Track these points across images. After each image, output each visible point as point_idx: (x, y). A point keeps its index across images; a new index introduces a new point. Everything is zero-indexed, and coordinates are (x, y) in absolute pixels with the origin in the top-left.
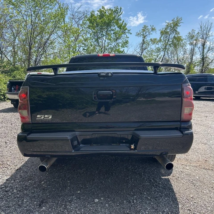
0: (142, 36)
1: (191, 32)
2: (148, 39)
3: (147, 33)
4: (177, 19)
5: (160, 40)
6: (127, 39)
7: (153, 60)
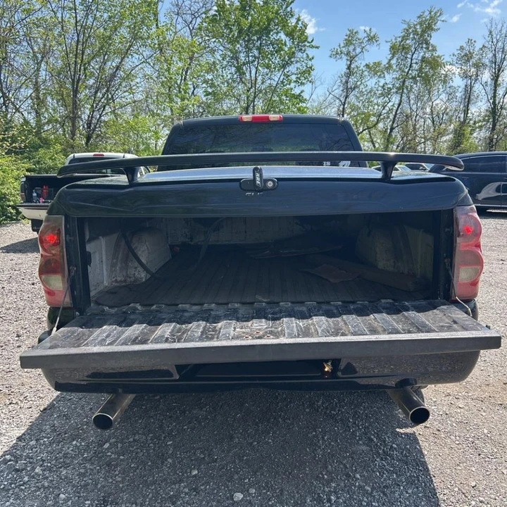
1: (465, 46)
3: (358, 50)
4: (430, 13)
5: (389, 67)
6: (310, 63)
7: (374, 115)
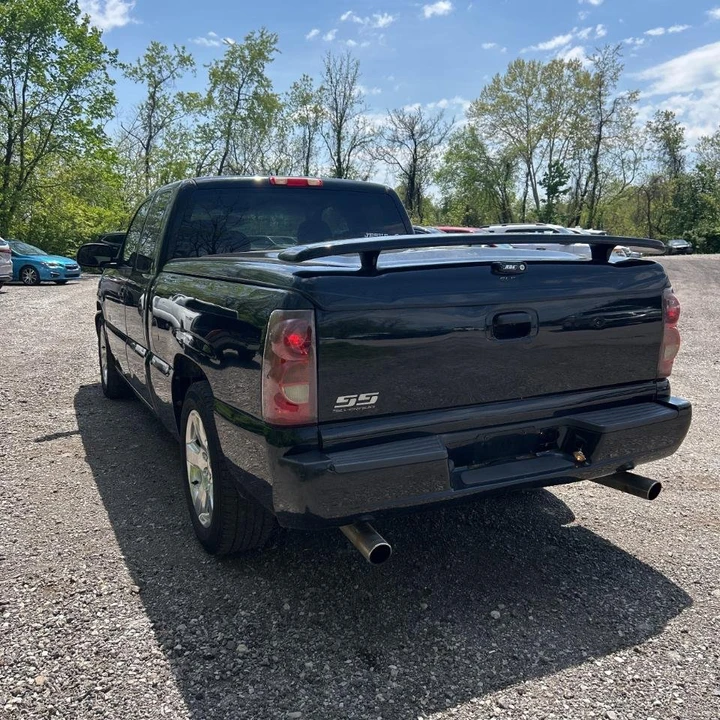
0: (146, 80)
1: (299, 83)
2: (168, 92)
3: (166, 73)
4: (262, 36)
5: (210, 101)
6: (110, 88)
